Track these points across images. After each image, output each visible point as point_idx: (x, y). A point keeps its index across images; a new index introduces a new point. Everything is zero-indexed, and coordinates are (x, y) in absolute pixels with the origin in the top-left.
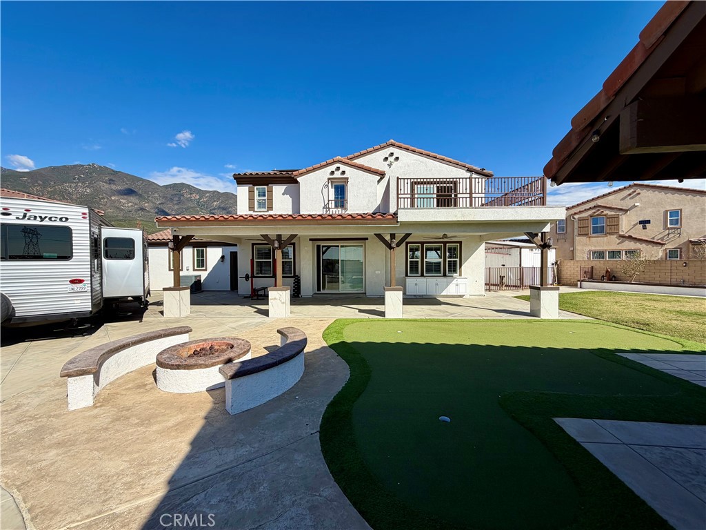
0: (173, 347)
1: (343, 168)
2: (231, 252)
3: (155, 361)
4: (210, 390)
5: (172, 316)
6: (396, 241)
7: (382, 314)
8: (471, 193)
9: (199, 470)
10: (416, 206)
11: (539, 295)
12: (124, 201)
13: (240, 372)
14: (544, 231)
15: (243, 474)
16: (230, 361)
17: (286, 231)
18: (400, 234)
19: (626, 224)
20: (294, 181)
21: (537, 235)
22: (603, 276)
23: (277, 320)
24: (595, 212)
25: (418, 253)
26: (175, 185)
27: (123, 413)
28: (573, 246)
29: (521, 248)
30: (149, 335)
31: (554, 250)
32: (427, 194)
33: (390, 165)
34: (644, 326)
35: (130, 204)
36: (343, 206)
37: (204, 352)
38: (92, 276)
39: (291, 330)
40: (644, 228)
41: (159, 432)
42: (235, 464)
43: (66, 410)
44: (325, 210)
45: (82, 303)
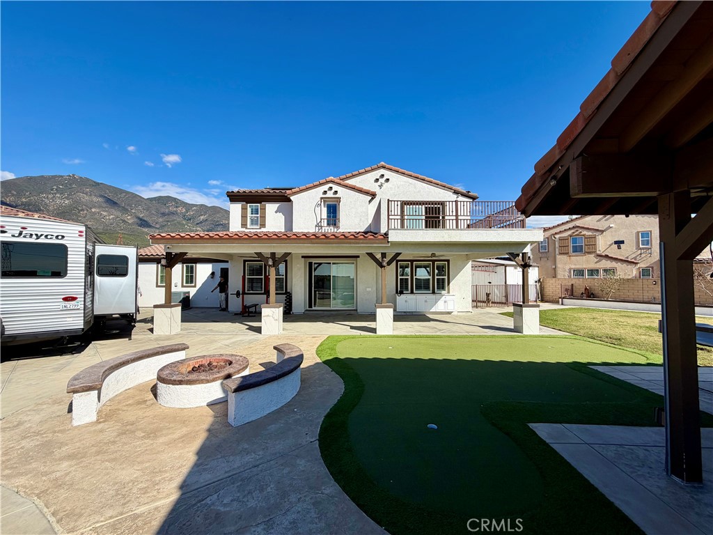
0: (172, 363)
1: (335, 188)
2: (221, 269)
3: (156, 377)
4: (210, 405)
5: (162, 334)
6: (386, 260)
7: (374, 330)
8: (457, 216)
9: (209, 476)
10: (406, 227)
11: (521, 312)
12: (105, 213)
13: (244, 386)
14: (524, 251)
15: (251, 477)
16: (229, 376)
17: (280, 250)
18: (391, 253)
19: (603, 243)
20: (287, 200)
21: (518, 255)
22: (582, 294)
23: (270, 337)
24: (574, 233)
25: (408, 270)
26: (160, 198)
27: (128, 427)
28: (555, 264)
29: (506, 266)
30: (147, 353)
31: (537, 269)
32: (416, 215)
33: (381, 186)
34: (616, 341)
35: (112, 217)
36: (335, 224)
37: (202, 368)
38: (85, 293)
39: (287, 347)
40: (619, 248)
41: (168, 444)
42: (242, 470)
43: (70, 426)
44: (317, 228)
45: (75, 321)
